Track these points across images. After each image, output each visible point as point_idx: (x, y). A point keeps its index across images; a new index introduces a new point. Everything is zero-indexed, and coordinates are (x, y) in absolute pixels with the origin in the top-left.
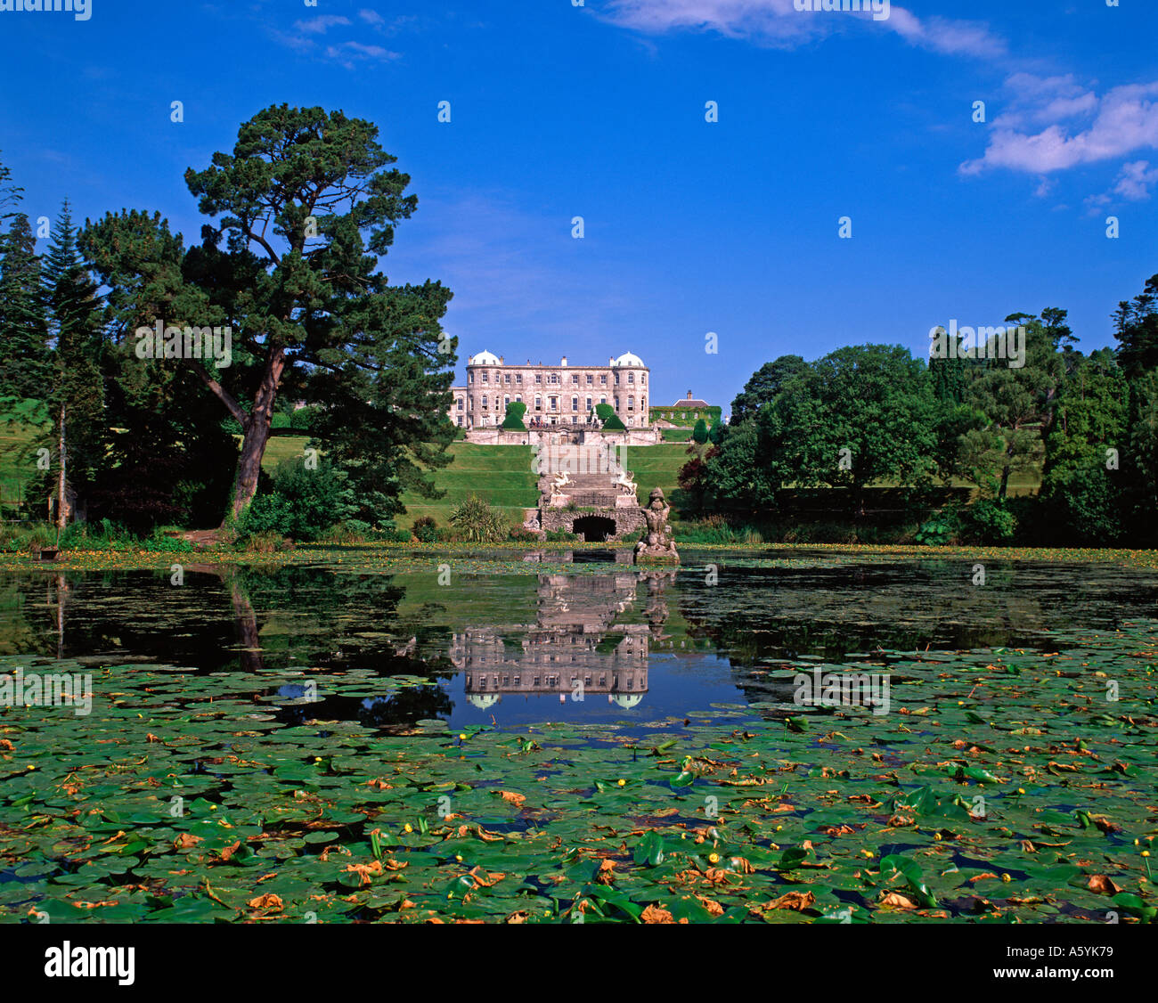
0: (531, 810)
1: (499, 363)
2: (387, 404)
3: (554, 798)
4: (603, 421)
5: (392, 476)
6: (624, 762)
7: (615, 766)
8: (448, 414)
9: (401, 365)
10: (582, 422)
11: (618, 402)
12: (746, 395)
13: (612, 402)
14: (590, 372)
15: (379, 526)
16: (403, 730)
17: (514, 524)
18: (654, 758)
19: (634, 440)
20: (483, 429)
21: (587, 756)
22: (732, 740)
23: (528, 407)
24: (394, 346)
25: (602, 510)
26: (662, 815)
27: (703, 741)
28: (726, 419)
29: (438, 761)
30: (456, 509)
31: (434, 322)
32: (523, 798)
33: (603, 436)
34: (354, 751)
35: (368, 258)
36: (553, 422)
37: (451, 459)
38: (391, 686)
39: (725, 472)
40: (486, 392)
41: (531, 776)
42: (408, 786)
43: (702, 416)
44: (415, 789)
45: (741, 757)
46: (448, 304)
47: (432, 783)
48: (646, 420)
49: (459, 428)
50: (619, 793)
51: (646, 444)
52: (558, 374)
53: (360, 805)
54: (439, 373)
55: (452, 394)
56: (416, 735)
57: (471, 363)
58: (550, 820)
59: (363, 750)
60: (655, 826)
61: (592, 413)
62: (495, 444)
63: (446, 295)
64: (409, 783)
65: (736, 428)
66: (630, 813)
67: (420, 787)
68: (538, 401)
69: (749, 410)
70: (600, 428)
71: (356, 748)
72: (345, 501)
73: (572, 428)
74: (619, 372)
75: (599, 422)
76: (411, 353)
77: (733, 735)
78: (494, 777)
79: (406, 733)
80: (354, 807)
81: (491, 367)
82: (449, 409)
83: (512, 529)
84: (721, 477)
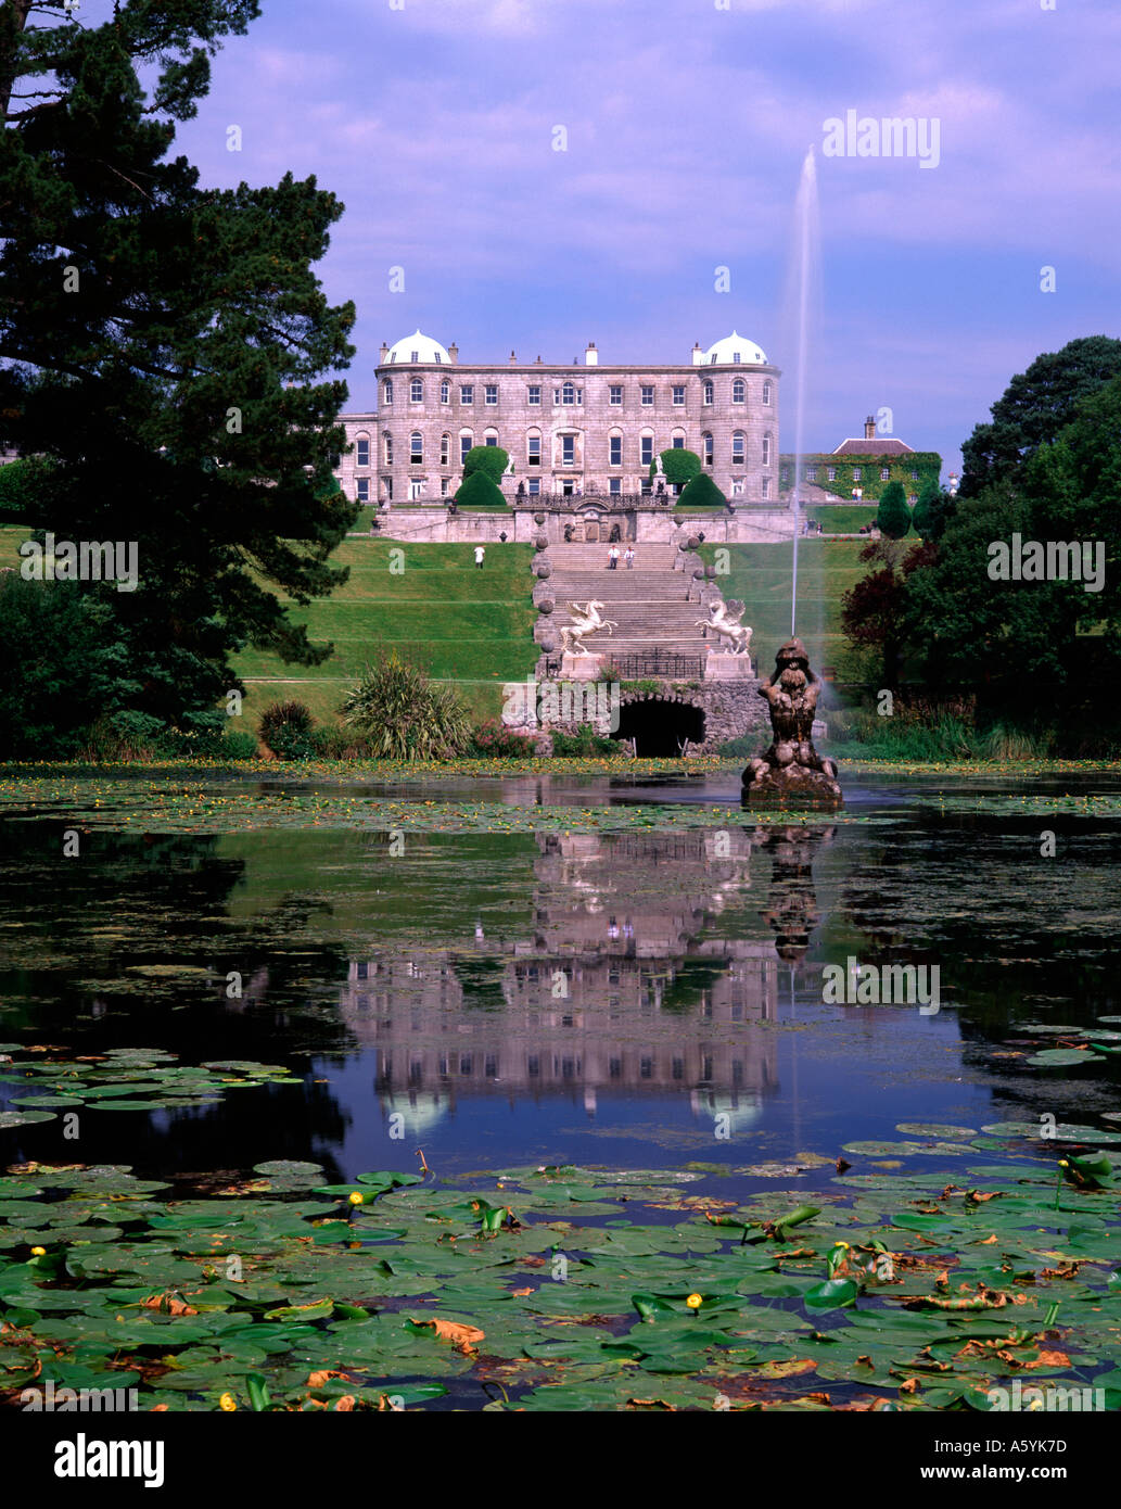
0: (496, 1361)
1: (446, 359)
2: (200, 454)
3: (549, 1334)
4: (679, 490)
5: (211, 614)
6: (701, 1256)
7: (682, 1263)
8: (336, 474)
9: (231, 367)
10: (631, 490)
11: (710, 446)
12: (995, 428)
13: (697, 446)
14: (650, 379)
15: (186, 725)
16: (225, 1186)
17: (482, 718)
18: (770, 1246)
19: (744, 530)
20: (413, 506)
21: (622, 1242)
22: (942, 1207)
23: (511, 459)
24: (213, 323)
25: (674, 687)
26: (779, 1374)
27: (878, 1210)
28: (951, 480)
29: (296, 1255)
30: (354, 685)
31: (302, 271)
32: (478, 1336)
33: (679, 523)
34: (116, 1232)
35: (155, 126)
36: (568, 491)
37: (342, 577)
38: (201, 1085)
39: (945, 599)
40: (420, 425)
41: (498, 1287)
42: (230, 1310)
43: (898, 475)
44: (245, 1317)
45: (959, 1244)
46: (333, 229)
47: (285, 1303)
48: (772, 486)
49: (358, 507)
50: (689, 1324)
51: (774, 540)
52: (579, 382)
53: (124, 1353)
54: (314, 383)
55: (342, 431)
56: (253, 1196)
57: (387, 360)
58: (537, 1383)
59: (135, 1231)
60: (764, 1398)
61: (654, 470)
62: (440, 540)
63: (328, 208)
64: (234, 1301)
65: (971, 501)
66: (709, 1368)
67: (257, 1311)
68: (535, 443)
69: (1002, 462)
70: (672, 503)
71: (119, 1225)
72: (114, 670)
73: (610, 505)
74: (714, 378)
75: (670, 490)
76: (251, 341)
77: (944, 1198)
78: (418, 1288)
79: (232, 1191)
80: (112, 1356)
81: (429, 370)
82: (336, 463)
83: (477, 730)
84: (939, 613)
